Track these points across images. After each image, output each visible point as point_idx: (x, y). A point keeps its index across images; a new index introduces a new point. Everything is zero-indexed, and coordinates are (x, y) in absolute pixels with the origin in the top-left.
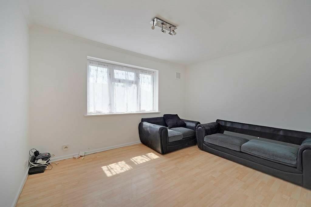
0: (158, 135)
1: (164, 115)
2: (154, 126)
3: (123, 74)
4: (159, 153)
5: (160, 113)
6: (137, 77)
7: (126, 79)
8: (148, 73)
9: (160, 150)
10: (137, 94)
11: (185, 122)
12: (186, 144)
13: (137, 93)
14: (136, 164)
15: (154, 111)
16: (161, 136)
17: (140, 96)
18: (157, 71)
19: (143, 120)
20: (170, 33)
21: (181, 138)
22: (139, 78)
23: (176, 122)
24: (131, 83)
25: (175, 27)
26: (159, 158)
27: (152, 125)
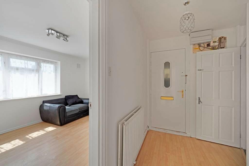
0: (57, 112)
1: (66, 96)
2: (54, 105)
3: (21, 63)
4: (58, 125)
5: (62, 95)
6: (39, 66)
7: (26, 67)
8: (51, 63)
9: (59, 123)
10: (39, 81)
11: (83, 100)
12: (82, 115)
13: (39, 79)
14: (31, 138)
15: (56, 94)
16: (59, 112)
17: (42, 82)
18: (59, 62)
19: (44, 102)
20: (64, 40)
21: (78, 112)
22: (40, 67)
23: (75, 100)
24: (31, 71)
25: (68, 36)
26: (56, 129)
27: (52, 105)
